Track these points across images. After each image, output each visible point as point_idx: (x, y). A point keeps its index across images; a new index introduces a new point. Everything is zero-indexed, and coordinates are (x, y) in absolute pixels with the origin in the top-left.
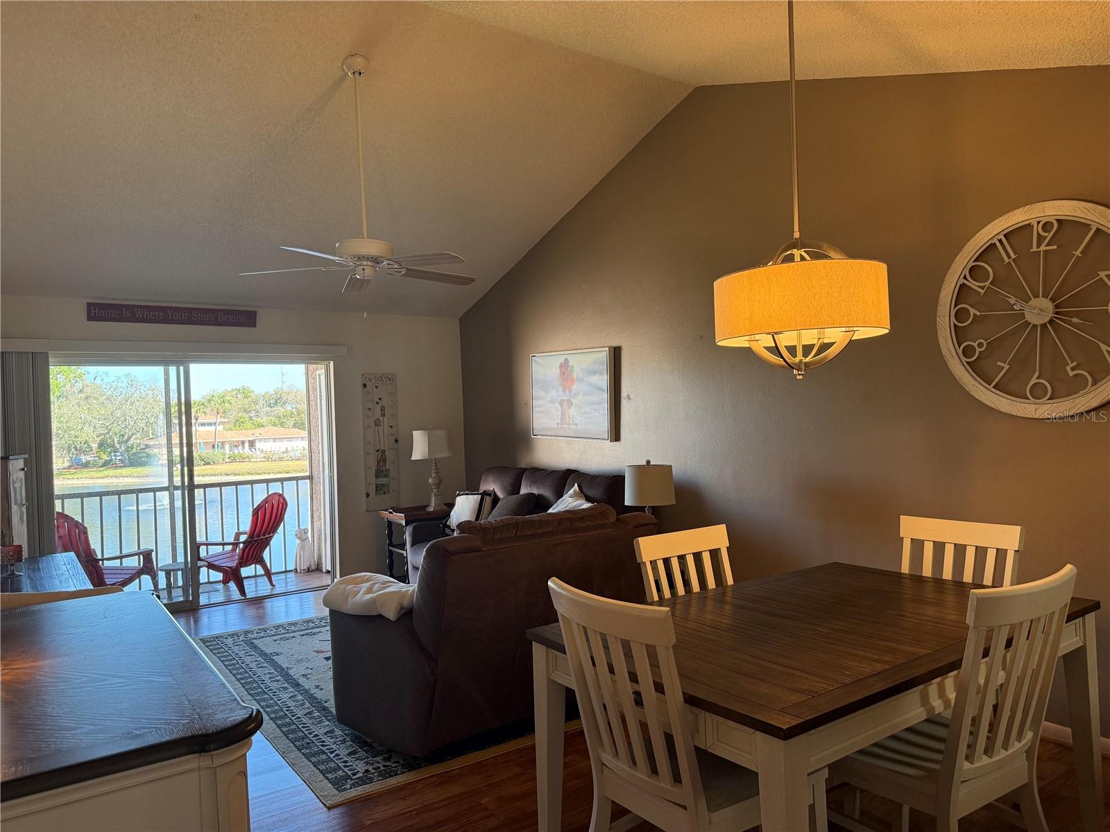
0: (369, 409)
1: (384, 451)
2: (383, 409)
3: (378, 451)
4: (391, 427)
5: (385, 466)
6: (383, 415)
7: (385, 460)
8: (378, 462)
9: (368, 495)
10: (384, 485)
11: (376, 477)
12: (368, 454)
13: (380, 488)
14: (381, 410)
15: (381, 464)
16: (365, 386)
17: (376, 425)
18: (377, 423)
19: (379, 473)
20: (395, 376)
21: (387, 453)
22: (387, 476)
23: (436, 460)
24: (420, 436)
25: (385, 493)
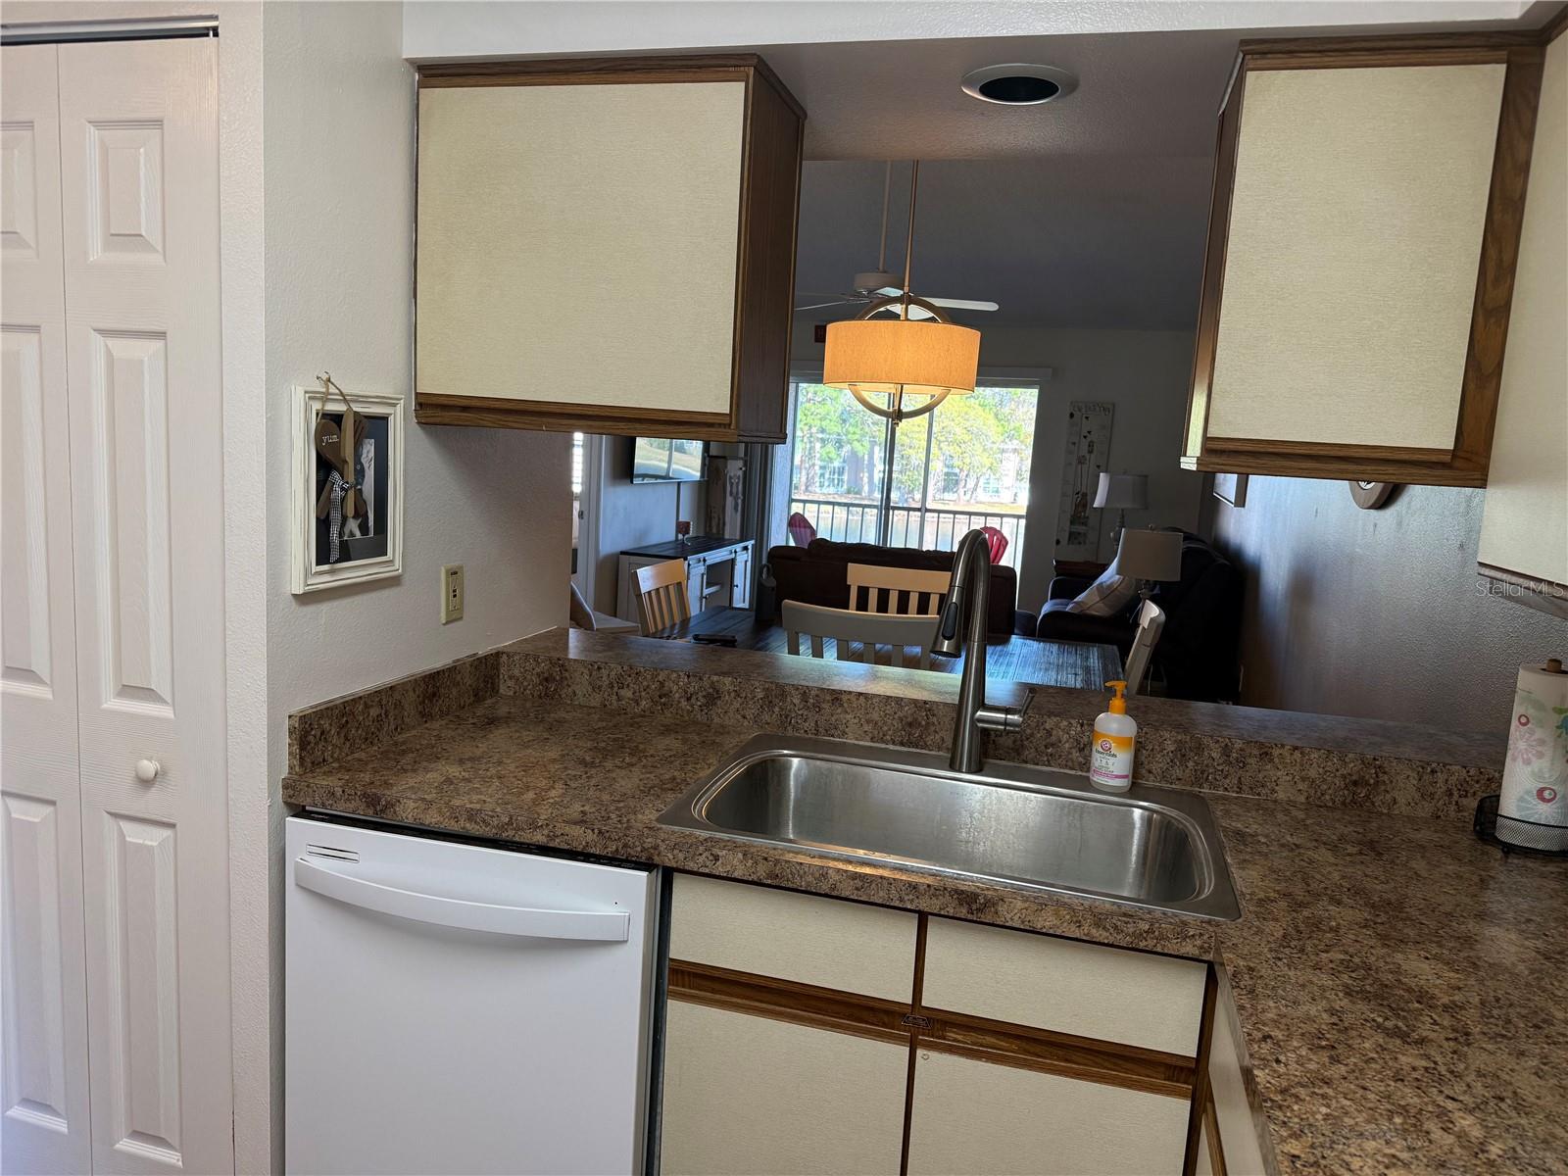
0: (1074, 444)
1: (1085, 495)
2: (1091, 445)
3: (1078, 493)
4: (1098, 467)
5: (1082, 511)
6: (1090, 452)
7: (1085, 506)
8: (1075, 507)
9: (1058, 542)
10: (1079, 534)
11: (1072, 523)
12: (1064, 495)
13: (1073, 537)
14: (1089, 445)
15: (1079, 509)
16: (1072, 415)
17: (1080, 462)
18: (1081, 461)
19: (1075, 519)
20: (1114, 405)
21: (1088, 497)
22: (1085, 524)
23: (1123, 510)
24: (1103, 479)
25: (1080, 543)
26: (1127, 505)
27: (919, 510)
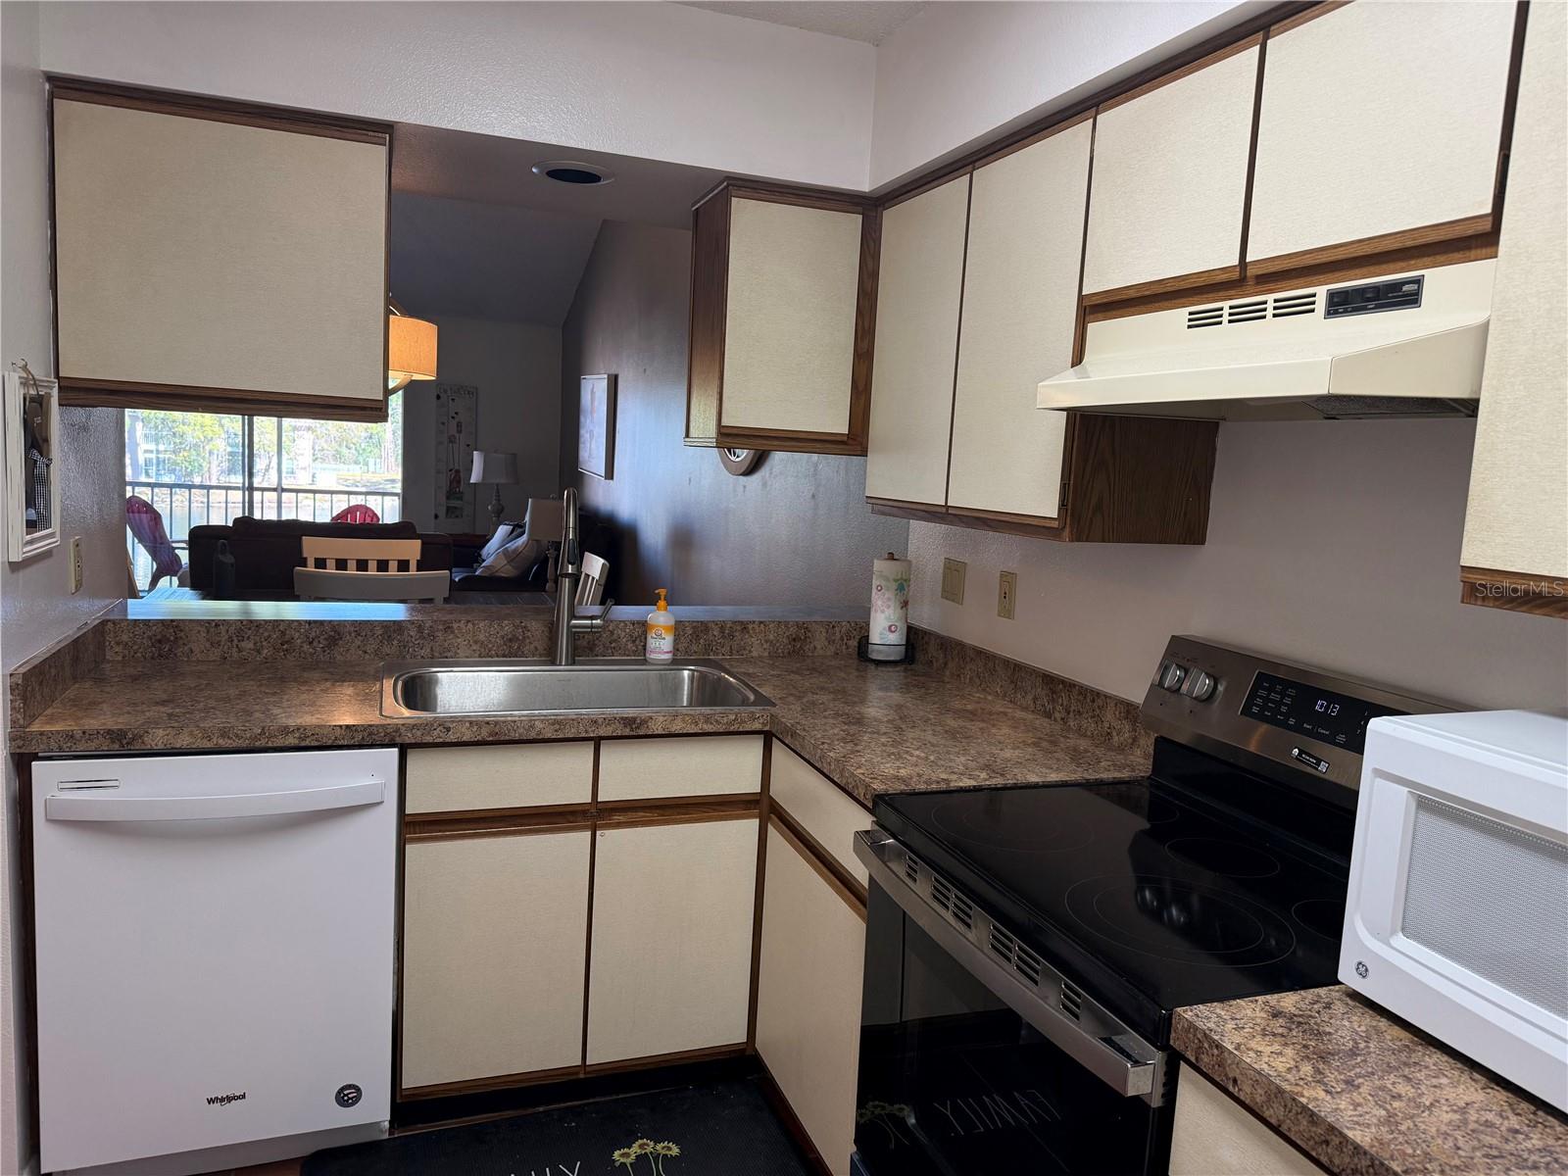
0: (443, 424)
1: (458, 471)
2: (459, 425)
3: (451, 470)
4: (468, 445)
5: (458, 487)
6: (460, 432)
7: (459, 482)
8: (451, 483)
9: (436, 517)
10: (456, 508)
11: (448, 498)
12: (438, 472)
13: (450, 511)
14: (458, 426)
15: (455, 484)
16: (438, 397)
17: (451, 442)
18: (452, 440)
19: (452, 494)
20: (477, 389)
21: (462, 474)
22: (461, 499)
23: (497, 485)
24: (477, 456)
25: (457, 517)
26: (503, 481)
27: (275, 490)
